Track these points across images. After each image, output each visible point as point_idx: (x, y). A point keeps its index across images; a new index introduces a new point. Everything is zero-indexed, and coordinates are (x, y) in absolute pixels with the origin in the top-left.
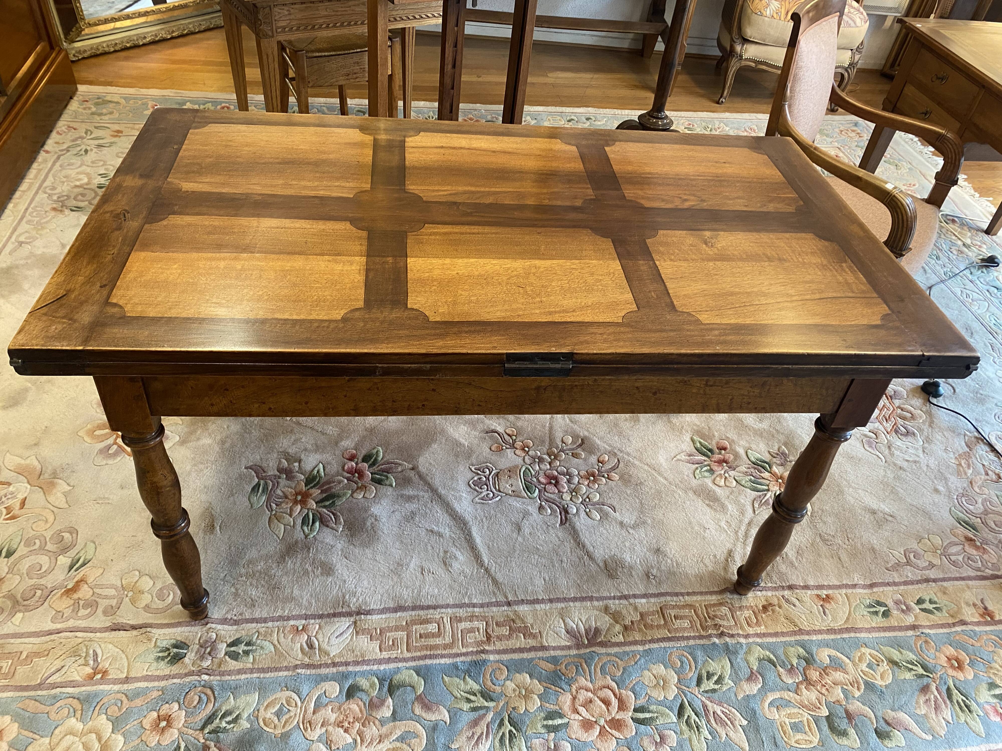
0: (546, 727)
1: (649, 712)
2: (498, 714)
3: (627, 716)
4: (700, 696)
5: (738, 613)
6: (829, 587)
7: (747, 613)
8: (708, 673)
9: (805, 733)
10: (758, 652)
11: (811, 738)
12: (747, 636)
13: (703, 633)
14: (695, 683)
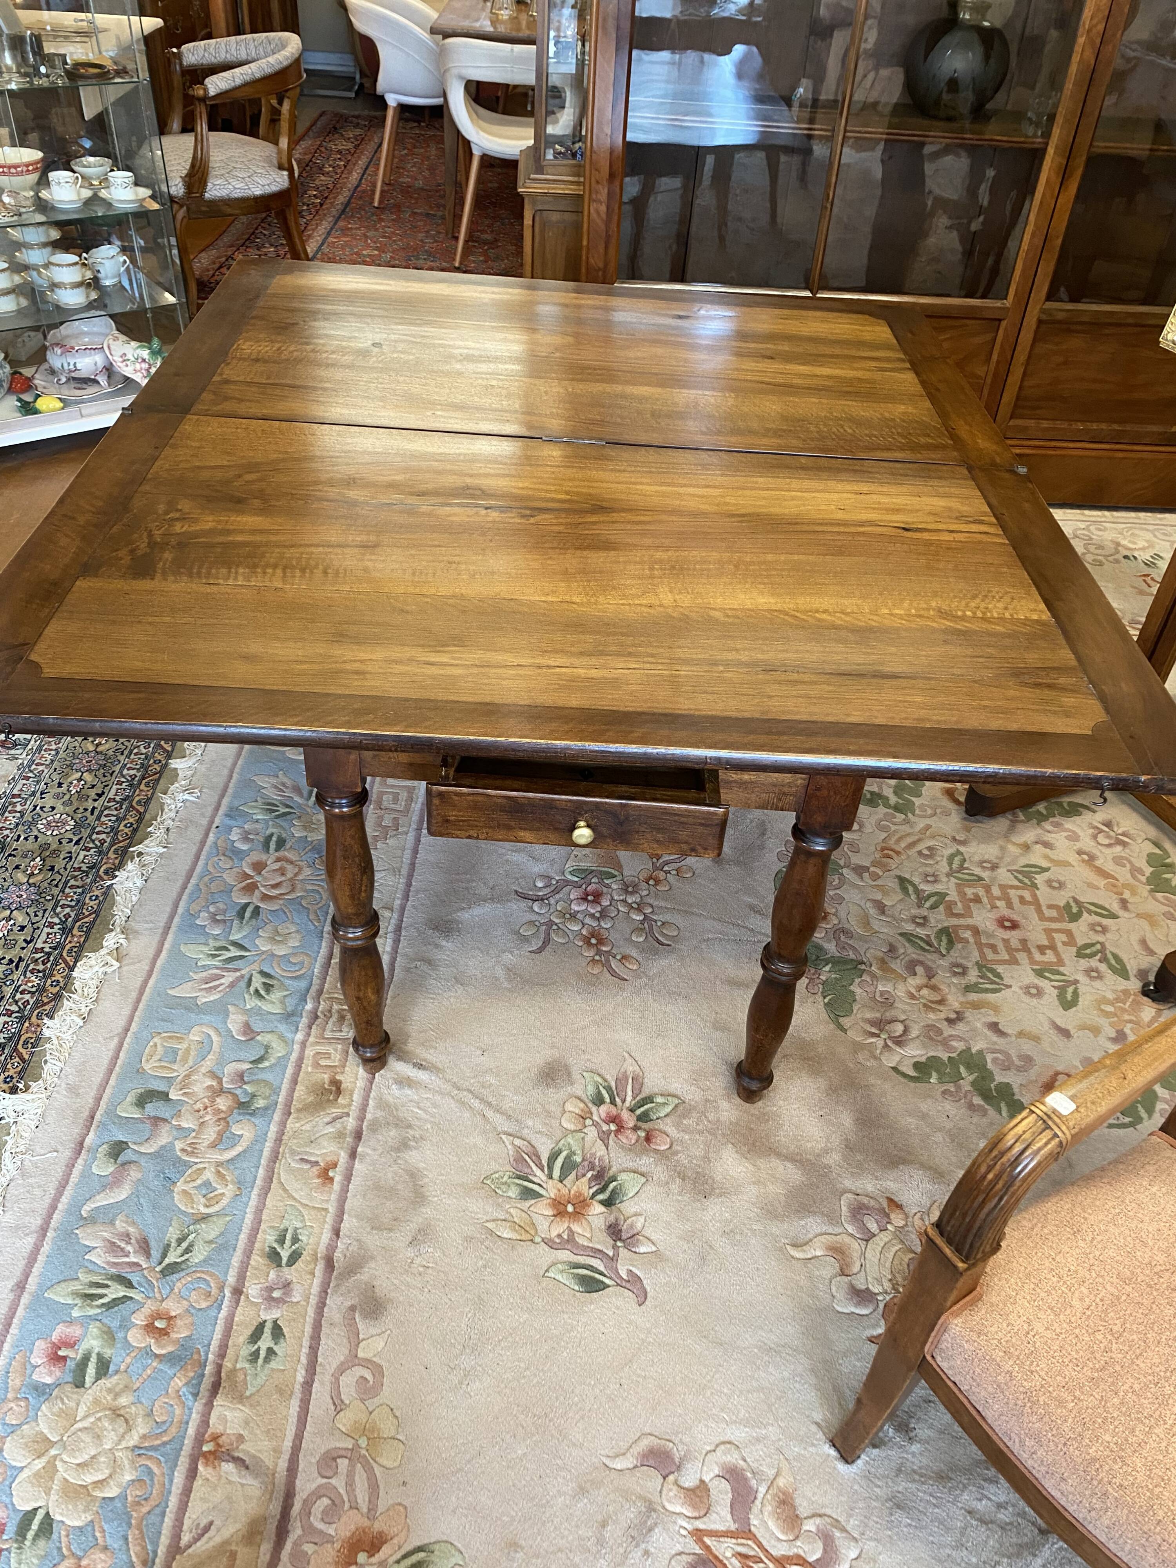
0: (272, 835)
1: (251, 918)
2: (300, 806)
3: (256, 900)
4: (248, 969)
5: (340, 1046)
6: (345, 1190)
7: (336, 1058)
8: (272, 986)
9: (160, 1060)
10: (278, 1050)
11: (153, 1063)
12: (303, 1044)
13: (325, 996)
14: (265, 970)
